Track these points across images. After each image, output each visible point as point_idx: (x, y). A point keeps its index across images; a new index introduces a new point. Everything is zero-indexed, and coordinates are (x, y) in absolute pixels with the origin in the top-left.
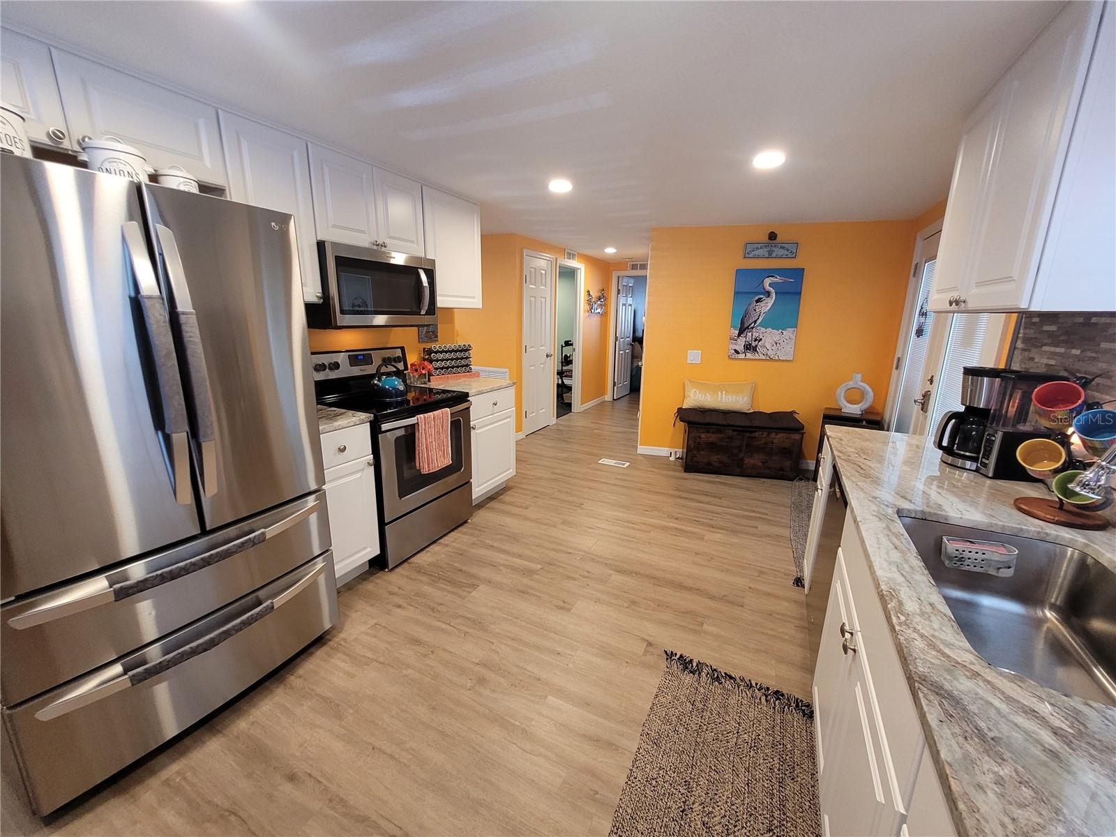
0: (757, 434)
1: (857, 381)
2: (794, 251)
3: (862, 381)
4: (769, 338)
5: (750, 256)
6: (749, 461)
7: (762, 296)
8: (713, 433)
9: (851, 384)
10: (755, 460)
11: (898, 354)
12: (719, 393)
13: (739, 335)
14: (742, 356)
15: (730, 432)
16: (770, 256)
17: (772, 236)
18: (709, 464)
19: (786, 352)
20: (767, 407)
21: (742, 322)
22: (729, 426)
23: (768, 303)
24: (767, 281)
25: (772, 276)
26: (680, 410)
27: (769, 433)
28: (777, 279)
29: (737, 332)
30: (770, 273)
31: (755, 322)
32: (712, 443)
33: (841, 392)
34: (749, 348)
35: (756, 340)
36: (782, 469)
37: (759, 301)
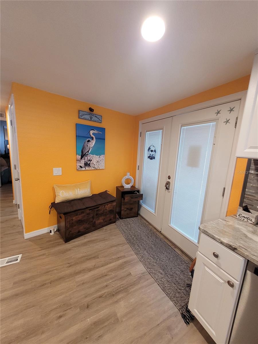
0: (100, 208)
1: (128, 176)
2: (101, 119)
3: (130, 175)
4: (95, 159)
5: (82, 117)
6: (98, 222)
7: (90, 139)
8: (79, 215)
9: (127, 177)
10: (100, 220)
11: (138, 164)
12: (76, 190)
13: (81, 159)
14: (84, 169)
15: (88, 211)
16: (91, 120)
17: (91, 110)
18: (79, 232)
19: (102, 166)
20: (97, 192)
21: (82, 152)
22: (87, 208)
23: (93, 143)
24: (92, 132)
25: (93, 130)
26: (54, 205)
27: (105, 206)
28: (96, 132)
29: (80, 157)
30: (93, 128)
31: (88, 152)
32: (79, 220)
33: (123, 181)
34: (87, 164)
35: (89, 161)
36: (110, 220)
37: (89, 141)
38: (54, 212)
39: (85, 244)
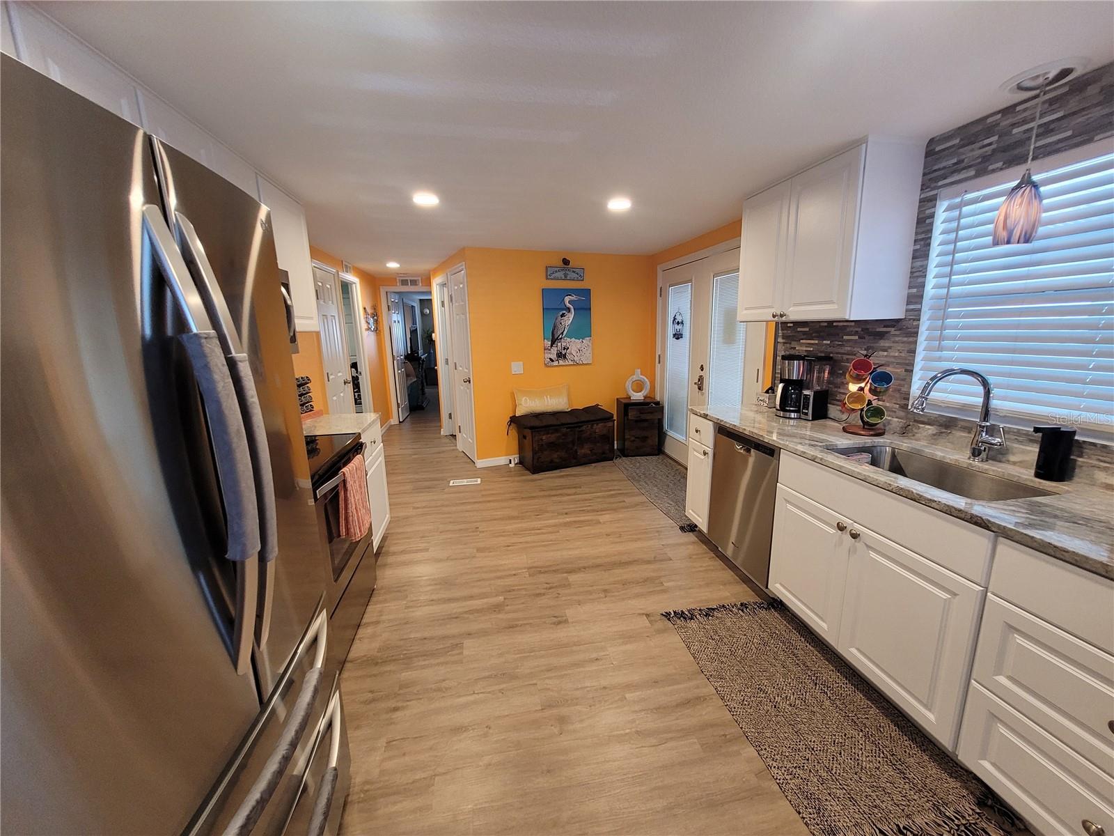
0: (584, 428)
1: (638, 375)
2: (582, 275)
3: (641, 375)
4: (574, 346)
5: (552, 277)
6: (581, 452)
7: (564, 312)
8: (552, 433)
9: (635, 378)
10: (584, 450)
11: (658, 352)
12: (545, 397)
13: (552, 346)
14: (556, 363)
15: (564, 430)
16: (566, 278)
17: (566, 262)
18: (552, 461)
19: (587, 357)
20: (580, 406)
21: (553, 335)
22: (563, 424)
23: (569, 318)
24: (567, 299)
25: (570, 295)
26: (514, 420)
27: (592, 425)
28: (574, 298)
29: (550, 343)
30: (569, 292)
31: (562, 333)
32: (552, 443)
33: (629, 385)
34: (561, 356)
35: (564, 349)
36: (604, 453)
37: (563, 315)
38: (514, 433)
39: (562, 477)
